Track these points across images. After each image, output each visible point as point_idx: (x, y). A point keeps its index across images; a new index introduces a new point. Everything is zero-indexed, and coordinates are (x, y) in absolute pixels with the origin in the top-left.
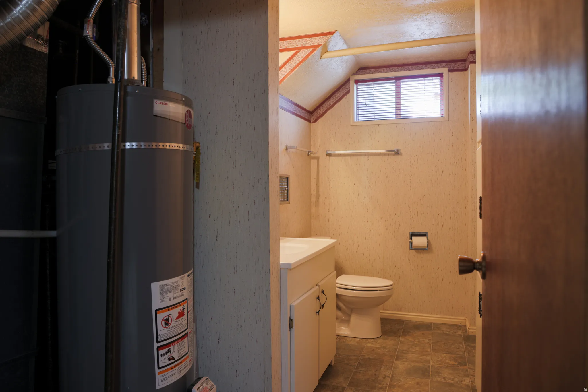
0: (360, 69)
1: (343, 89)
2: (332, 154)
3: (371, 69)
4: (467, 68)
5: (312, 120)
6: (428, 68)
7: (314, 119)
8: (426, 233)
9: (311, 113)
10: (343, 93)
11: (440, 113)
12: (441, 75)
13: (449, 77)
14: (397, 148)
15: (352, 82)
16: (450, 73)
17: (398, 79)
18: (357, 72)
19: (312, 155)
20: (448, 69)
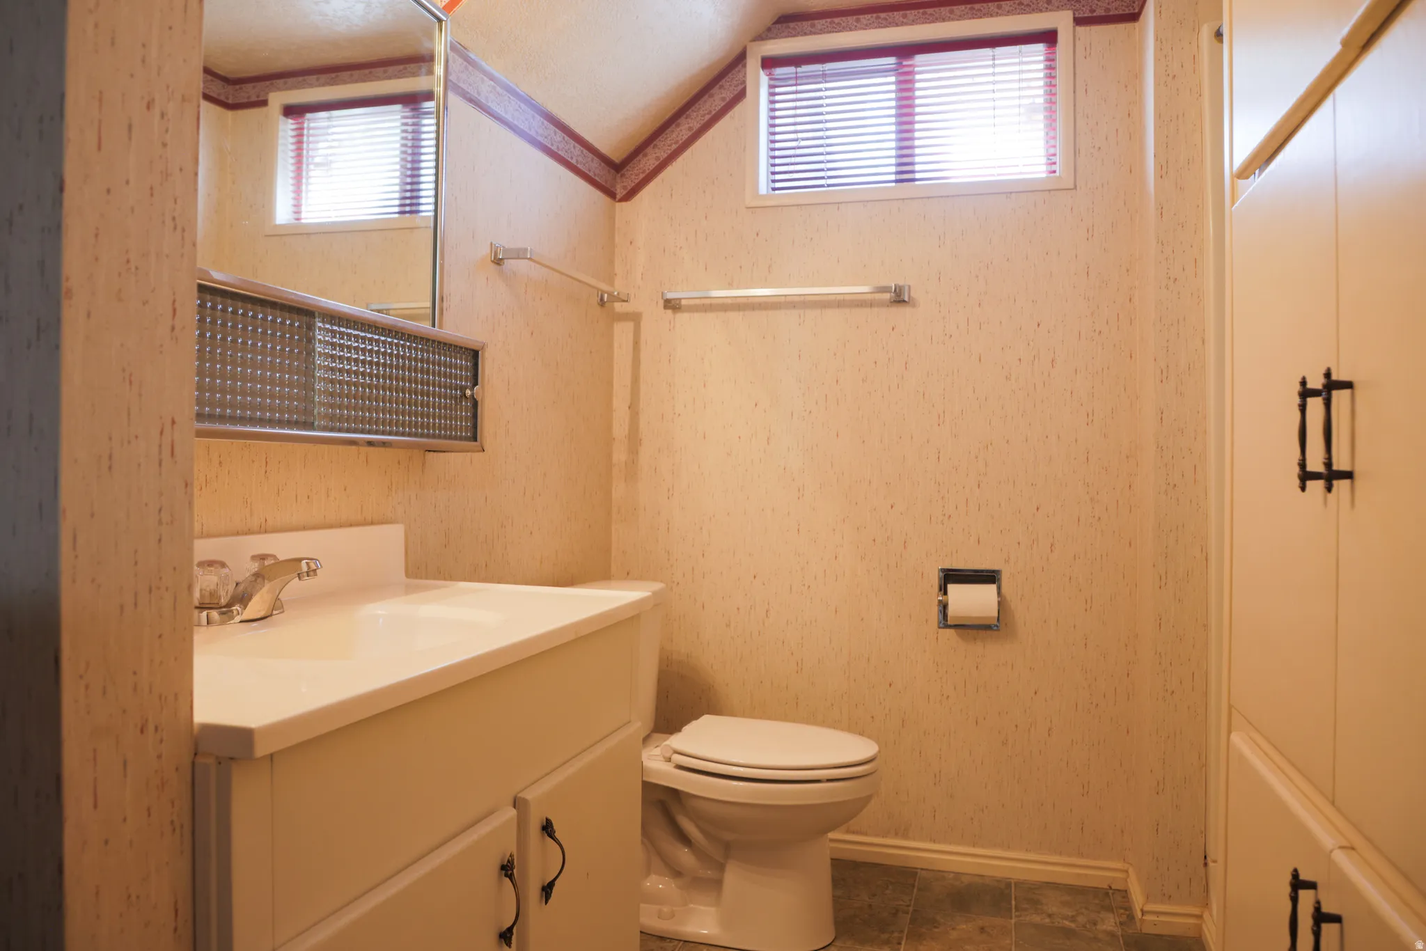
0: (780, 18)
1: (721, 87)
2: (684, 302)
3: (817, 19)
4: (1137, 11)
5: (620, 192)
6: (1006, 13)
7: (625, 188)
8: (993, 571)
9: (617, 167)
10: (723, 99)
11: (1044, 168)
12: (1049, 38)
13: (1077, 42)
14: (901, 283)
15: (753, 63)
16: (1078, 28)
17: (906, 51)
18: (769, 29)
19: (619, 307)
20: (1074, 14)
